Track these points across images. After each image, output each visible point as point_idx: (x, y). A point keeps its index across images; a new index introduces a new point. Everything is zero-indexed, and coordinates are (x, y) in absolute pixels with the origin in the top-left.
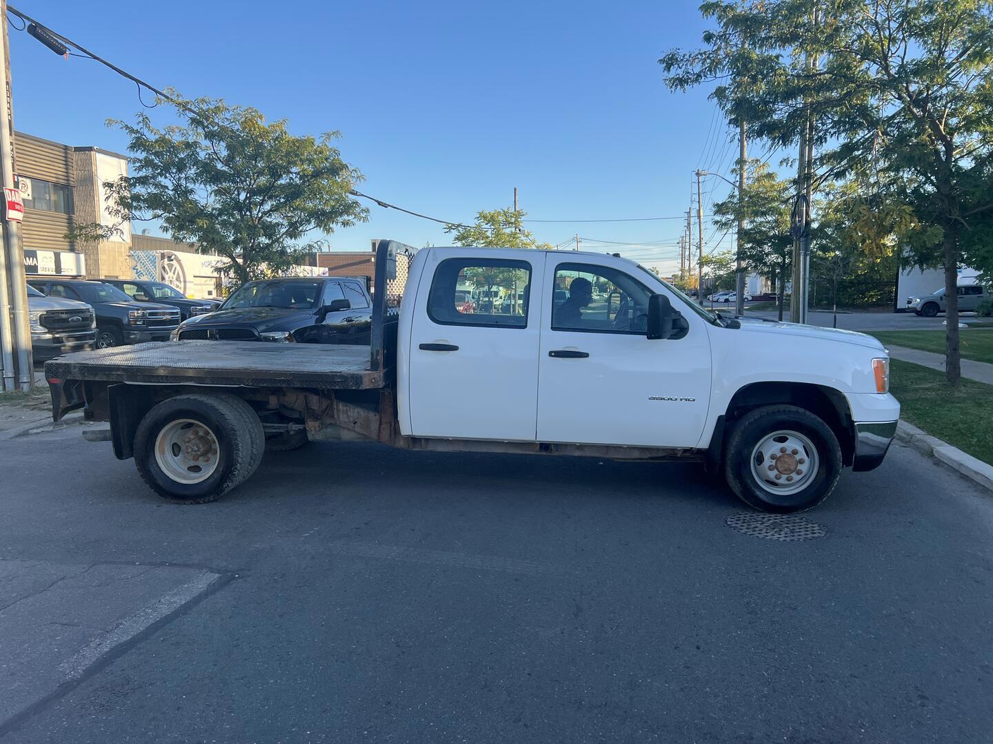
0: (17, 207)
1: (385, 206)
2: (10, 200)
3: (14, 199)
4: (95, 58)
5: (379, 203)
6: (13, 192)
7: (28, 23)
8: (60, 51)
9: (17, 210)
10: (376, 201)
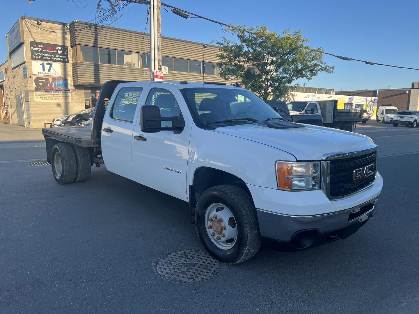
0: (158, 77)
1: (372, 64)
2: (155, 75)
3: (157, 74)
4: (201, 17)
5: (367, 63)
6: (157, 72)
7: (172, 9)
8: (186, 17)
9: (158, 78)
10: (364, 62)
